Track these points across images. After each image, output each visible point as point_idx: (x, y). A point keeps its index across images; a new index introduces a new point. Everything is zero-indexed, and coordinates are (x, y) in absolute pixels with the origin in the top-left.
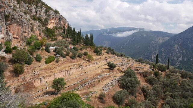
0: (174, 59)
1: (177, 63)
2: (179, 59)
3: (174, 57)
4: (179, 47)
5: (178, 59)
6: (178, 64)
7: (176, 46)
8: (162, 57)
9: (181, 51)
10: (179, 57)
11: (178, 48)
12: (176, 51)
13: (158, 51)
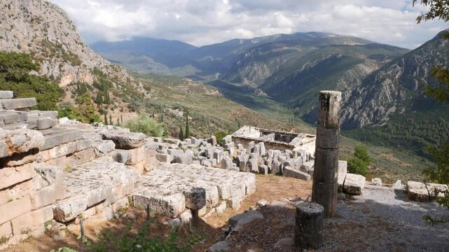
0: (378, 110)
1: (383, 119)
2: (390, 109)
3: (378, 106)
4: (393, 86)
5: (386, 111)
6: (385, 121)
7: (388, 81)
8: (355, 105)
9: (397, 93)
10: (390, 106)
11: (391, 87)
12: (385, 93)
13: (351, 92)
